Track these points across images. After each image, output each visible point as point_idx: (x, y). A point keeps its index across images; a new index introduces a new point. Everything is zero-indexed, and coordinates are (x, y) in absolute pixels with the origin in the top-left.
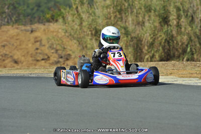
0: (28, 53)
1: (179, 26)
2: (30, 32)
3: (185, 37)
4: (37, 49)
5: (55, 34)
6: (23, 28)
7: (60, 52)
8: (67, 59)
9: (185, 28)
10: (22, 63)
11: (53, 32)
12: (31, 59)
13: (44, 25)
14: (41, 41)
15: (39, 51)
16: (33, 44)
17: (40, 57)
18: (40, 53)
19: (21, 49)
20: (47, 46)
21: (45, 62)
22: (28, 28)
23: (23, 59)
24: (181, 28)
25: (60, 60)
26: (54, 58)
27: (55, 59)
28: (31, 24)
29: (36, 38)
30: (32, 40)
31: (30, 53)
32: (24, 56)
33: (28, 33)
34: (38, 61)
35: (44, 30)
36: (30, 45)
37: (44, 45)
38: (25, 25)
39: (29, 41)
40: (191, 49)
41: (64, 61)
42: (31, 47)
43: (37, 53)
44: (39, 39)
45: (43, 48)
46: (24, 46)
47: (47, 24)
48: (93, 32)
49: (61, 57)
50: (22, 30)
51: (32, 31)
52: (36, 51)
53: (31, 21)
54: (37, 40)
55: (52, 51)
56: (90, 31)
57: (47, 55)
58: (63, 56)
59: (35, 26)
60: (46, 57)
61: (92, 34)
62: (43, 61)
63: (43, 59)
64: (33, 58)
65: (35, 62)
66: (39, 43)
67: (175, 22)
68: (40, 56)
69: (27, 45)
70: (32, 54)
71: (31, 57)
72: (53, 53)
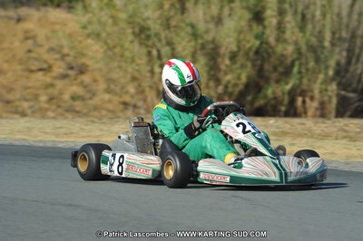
0: (14, 56)
1: (280, 28)
2: (15, 21)
3: (290, 49)
4: (30, 51)
5: (57, 27)
6: (3, 13)
7: (69, 59)
8: (82, 72)
9: (293, 33)
10: (5, 74)
11: (54, 23)
12: (19, 67)
13: (38, 10)
14: (34, 38)
15: (33, 55)
16: (22, 42)
17: (35, 65)
18: (36, 59)
19: (2, 50)
20: (46, 47)
21: (44, 75)
22: (11, 13)
23: (5, 66)
24: (284, 32)
25: (70, 72)
26: (59, 68)
27: (61, 71)
28: (16, 7)
29: (26, 32)
30: (21, 36)
31: (18, 57)
32: (7, 61)
33: (13, 22)
34: (32, 71)
35: (40, 20)
36: (17, 44)
37: (40, 46)
39: (15, 35)
40: (300, 69)
41: (77, 75)
42: (19, 47)
43: (29, 58)
44: (31, 34)
45: (39, 50)
46: (6, 45)
47: (43, 9)
48: (137, 30)
49: (72, 68)
51: (19, 20)
52: (29, 55)
54: (28, 36)
55: (57, 56)
56: (133, 28)
57: (46, 62)
58: (74, 64)
59: (23, 11)
60: (45, 66)
61: (134, 33)
62: (40, 73)
63: (41, 70)
64: (23, 67)
65: (26, 74)
66: (30, 42)
67: (274, 21)
68: (36, 63)
69: (12, 43)
70: (21, 60)
71: (21, 64)
72: (56, 60)
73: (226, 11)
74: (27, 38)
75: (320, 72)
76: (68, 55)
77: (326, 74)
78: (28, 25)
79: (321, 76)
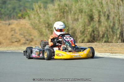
0: (7, 37)
1: (99, 21)
2: (8, 25)
3: (104, 29)
4: (13, 35)
5: (23, 26)
6: (4, 22)
8: (31, 42)
9: (104, 23)
10: (3, 44)
11: (22, 25)
12: (8, 41)
13: (17, 20)
14: (15, 30)
15: (14, 36)
16: (10, 32)
17: (14, 40)
18: (14, 38)
19: (3, 35)
20: (19, 33)
21: (18, 43)
22: (7, 22)
23: (4, 41)
24: (101, 23)
25: (27, 42)
26: (23, 41)
27: (24, 41)
28: (9, 20)
29: (12, 28)
30: (10, 30)
31: (8, 38)
32: (4, 39)
33: (7, 26)
34: (13, 42)
35: (17, 24)
36: (8, 33)
37: (17, 33)
38: (5, 21)
39: (8, 30)
40: (107, 35)
41: (29, 43)
42: (9, 34)
43: (12, 38)
45: (16, 35)
46: (4, 34)
47: (19, 20)
49: (28, 40)
50: (3, 24)
51: (9, 24)
52: (12, 36)
53: (8, 18)
55: (22, 36)
56: (45, 24)
57: (18, 39)
58: (28, 39)
59: (11, 21)
60: (18, 40)
61: (46, 26)
62: (16, 43)
63: (16, 42)
64: (10, 41)
65: (11, 43)
66: (13, 32)
67: (97, 20)
69: (6, 33)
72: (22, 38)
73: (80, 16)
74: (12, 31)
75: (114, 36)
76: (26, 36)
77: (117, 37)
78: (13, 26)
79: (115, 37)
